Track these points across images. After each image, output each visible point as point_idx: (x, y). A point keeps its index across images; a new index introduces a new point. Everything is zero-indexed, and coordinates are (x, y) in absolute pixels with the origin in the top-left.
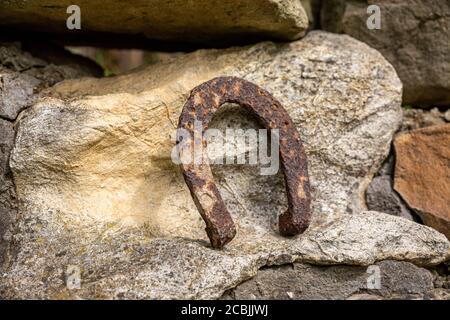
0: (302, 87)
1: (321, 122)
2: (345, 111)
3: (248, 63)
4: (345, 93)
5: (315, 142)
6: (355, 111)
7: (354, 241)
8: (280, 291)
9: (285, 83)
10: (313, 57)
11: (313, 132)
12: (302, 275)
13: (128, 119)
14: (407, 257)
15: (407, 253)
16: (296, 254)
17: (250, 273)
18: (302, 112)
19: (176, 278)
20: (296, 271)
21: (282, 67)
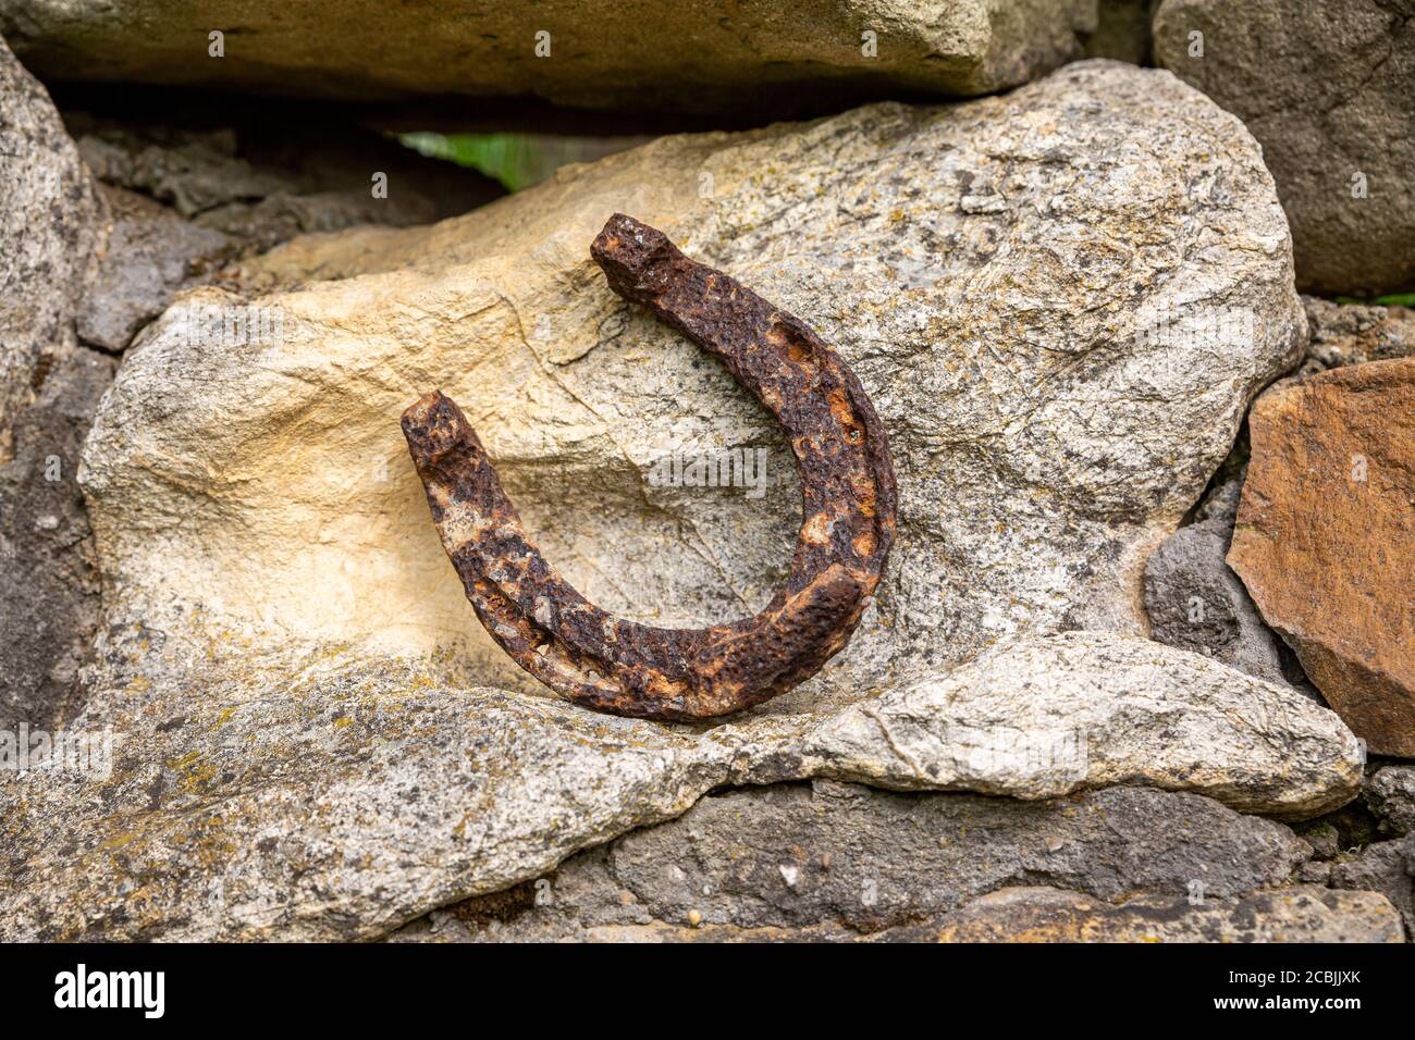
0: (952, 242)
1: (987, 351)
2: (1066, 316)
3: (797, 172)
4: (1070, 257)
5: (959, 411)
6: (1103, 316)
7: (998, 722)
8: (760, 862)
9: (901, 231)
10: (1004, 146)
11: (954, 381)
12: (837, 817)
13: (392, 346)
14: (1195, 778)
15: (1196, 767)
16: (816, 752)
17: (665, 805)
18: (922, 319)
19: (424, 804)
20: (819, 806)
21: (898, 181)
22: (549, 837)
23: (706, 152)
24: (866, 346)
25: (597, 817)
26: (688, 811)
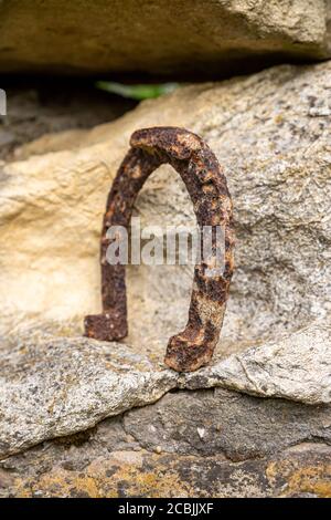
0: (303, 130)
1: (313, 182)
3: (237, 100)
5: (300, 211)
7: (296, 367)
8: (189, 425)
9: (281, 126)
11: (297, 197)
12: (225, 406)
13: (54, 185)
16: (214, 376)
17: (146, 398)
18: (282, 168)
19: (39, 395)
20: (217, 400)
21: (282, 102)
22: (89, 413)
23: (200, 92)
24: (257, 181)
25: (111, 404)
26: (158, 400)
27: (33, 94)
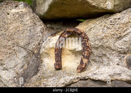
0: (109, 28)
1: (109, 38)
2: (117, 34)
3: (97, 22)
4: (117, 28)
5: (107, 44)
6: (121, 34)
7: (102, 74)
9: (105, 27)
10: (115, 18)
11: (106, 41)
12: (90, 83)
14: (122, 80)
15: (122, 79)
16: (87, 76)
17: (75, 81)
18: (103, 35)
19: (54, 81)
20: (88, 82)
21: (105, 22)
22: (63, 84)
23: (90, 21)
24: (98, 38)
25: (67, 82)
26: (77, 82)
27: (61, 23)
